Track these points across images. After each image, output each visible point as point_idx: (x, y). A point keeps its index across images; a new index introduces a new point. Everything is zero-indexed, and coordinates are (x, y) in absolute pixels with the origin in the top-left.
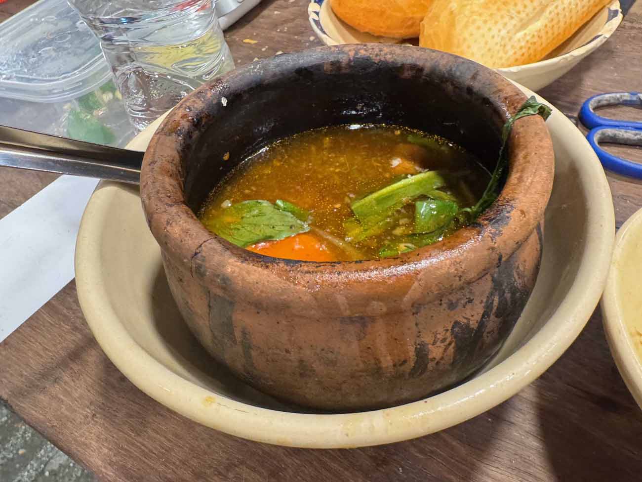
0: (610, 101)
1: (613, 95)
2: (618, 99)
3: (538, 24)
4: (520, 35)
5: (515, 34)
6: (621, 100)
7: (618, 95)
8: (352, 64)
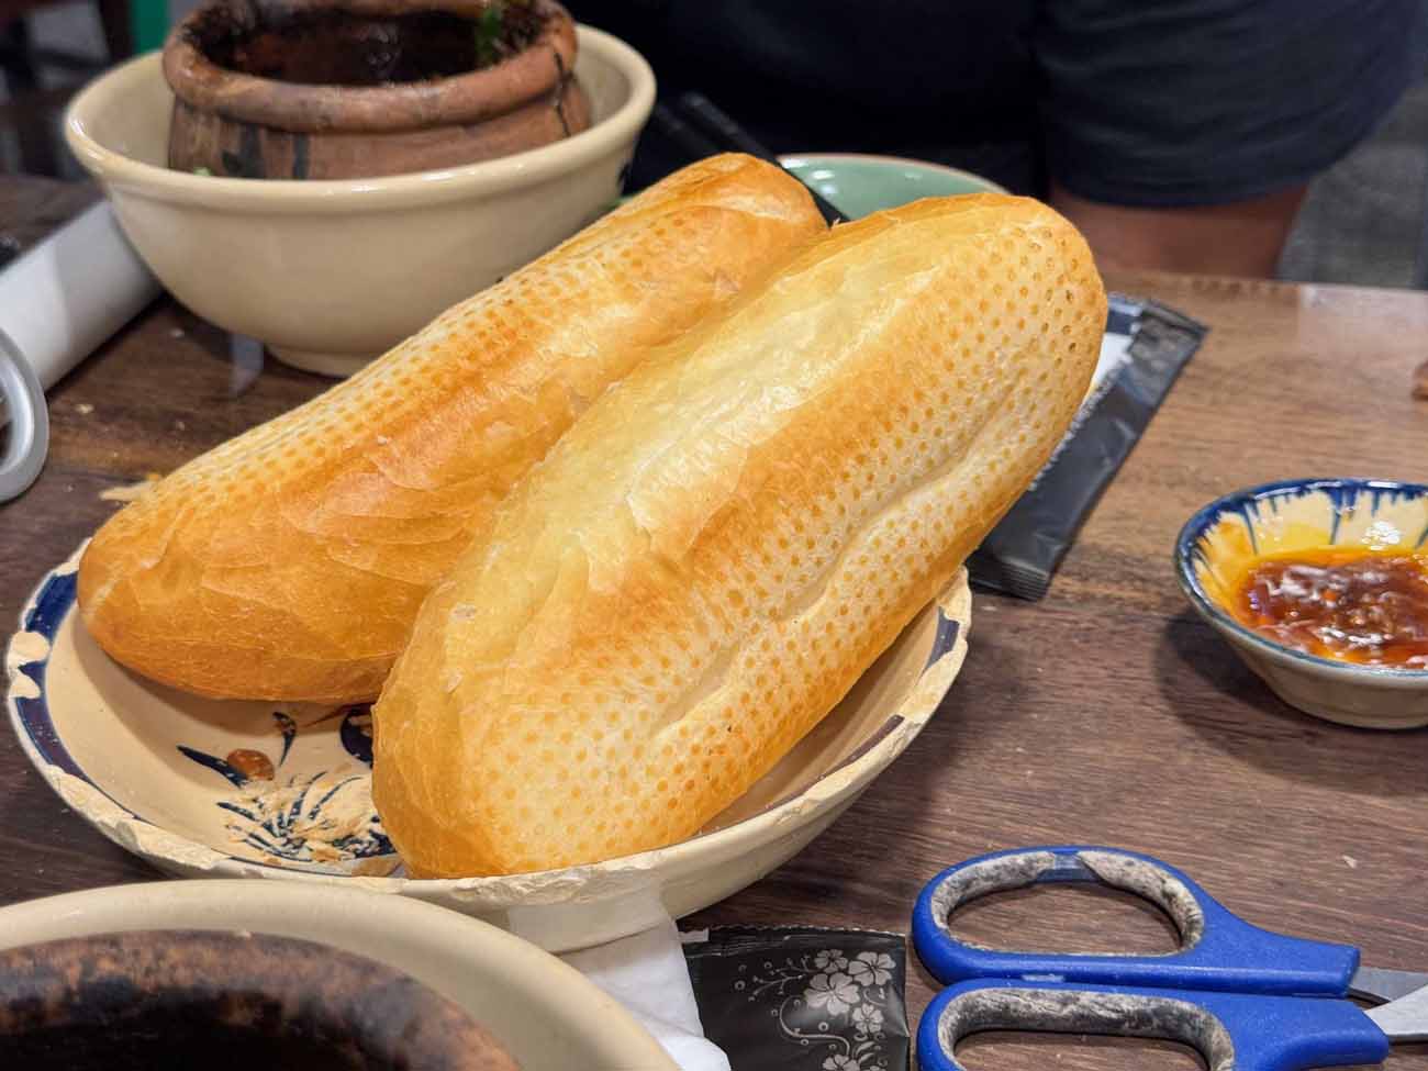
0: (997, 878)
1: (1005, 860)
2: (1023, 872)
3: (719, 699)
4: (666, 735)
5: (651, 734)
6: (1033, 873)
7: (1020, 859)
8: (77, 1000)
